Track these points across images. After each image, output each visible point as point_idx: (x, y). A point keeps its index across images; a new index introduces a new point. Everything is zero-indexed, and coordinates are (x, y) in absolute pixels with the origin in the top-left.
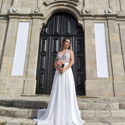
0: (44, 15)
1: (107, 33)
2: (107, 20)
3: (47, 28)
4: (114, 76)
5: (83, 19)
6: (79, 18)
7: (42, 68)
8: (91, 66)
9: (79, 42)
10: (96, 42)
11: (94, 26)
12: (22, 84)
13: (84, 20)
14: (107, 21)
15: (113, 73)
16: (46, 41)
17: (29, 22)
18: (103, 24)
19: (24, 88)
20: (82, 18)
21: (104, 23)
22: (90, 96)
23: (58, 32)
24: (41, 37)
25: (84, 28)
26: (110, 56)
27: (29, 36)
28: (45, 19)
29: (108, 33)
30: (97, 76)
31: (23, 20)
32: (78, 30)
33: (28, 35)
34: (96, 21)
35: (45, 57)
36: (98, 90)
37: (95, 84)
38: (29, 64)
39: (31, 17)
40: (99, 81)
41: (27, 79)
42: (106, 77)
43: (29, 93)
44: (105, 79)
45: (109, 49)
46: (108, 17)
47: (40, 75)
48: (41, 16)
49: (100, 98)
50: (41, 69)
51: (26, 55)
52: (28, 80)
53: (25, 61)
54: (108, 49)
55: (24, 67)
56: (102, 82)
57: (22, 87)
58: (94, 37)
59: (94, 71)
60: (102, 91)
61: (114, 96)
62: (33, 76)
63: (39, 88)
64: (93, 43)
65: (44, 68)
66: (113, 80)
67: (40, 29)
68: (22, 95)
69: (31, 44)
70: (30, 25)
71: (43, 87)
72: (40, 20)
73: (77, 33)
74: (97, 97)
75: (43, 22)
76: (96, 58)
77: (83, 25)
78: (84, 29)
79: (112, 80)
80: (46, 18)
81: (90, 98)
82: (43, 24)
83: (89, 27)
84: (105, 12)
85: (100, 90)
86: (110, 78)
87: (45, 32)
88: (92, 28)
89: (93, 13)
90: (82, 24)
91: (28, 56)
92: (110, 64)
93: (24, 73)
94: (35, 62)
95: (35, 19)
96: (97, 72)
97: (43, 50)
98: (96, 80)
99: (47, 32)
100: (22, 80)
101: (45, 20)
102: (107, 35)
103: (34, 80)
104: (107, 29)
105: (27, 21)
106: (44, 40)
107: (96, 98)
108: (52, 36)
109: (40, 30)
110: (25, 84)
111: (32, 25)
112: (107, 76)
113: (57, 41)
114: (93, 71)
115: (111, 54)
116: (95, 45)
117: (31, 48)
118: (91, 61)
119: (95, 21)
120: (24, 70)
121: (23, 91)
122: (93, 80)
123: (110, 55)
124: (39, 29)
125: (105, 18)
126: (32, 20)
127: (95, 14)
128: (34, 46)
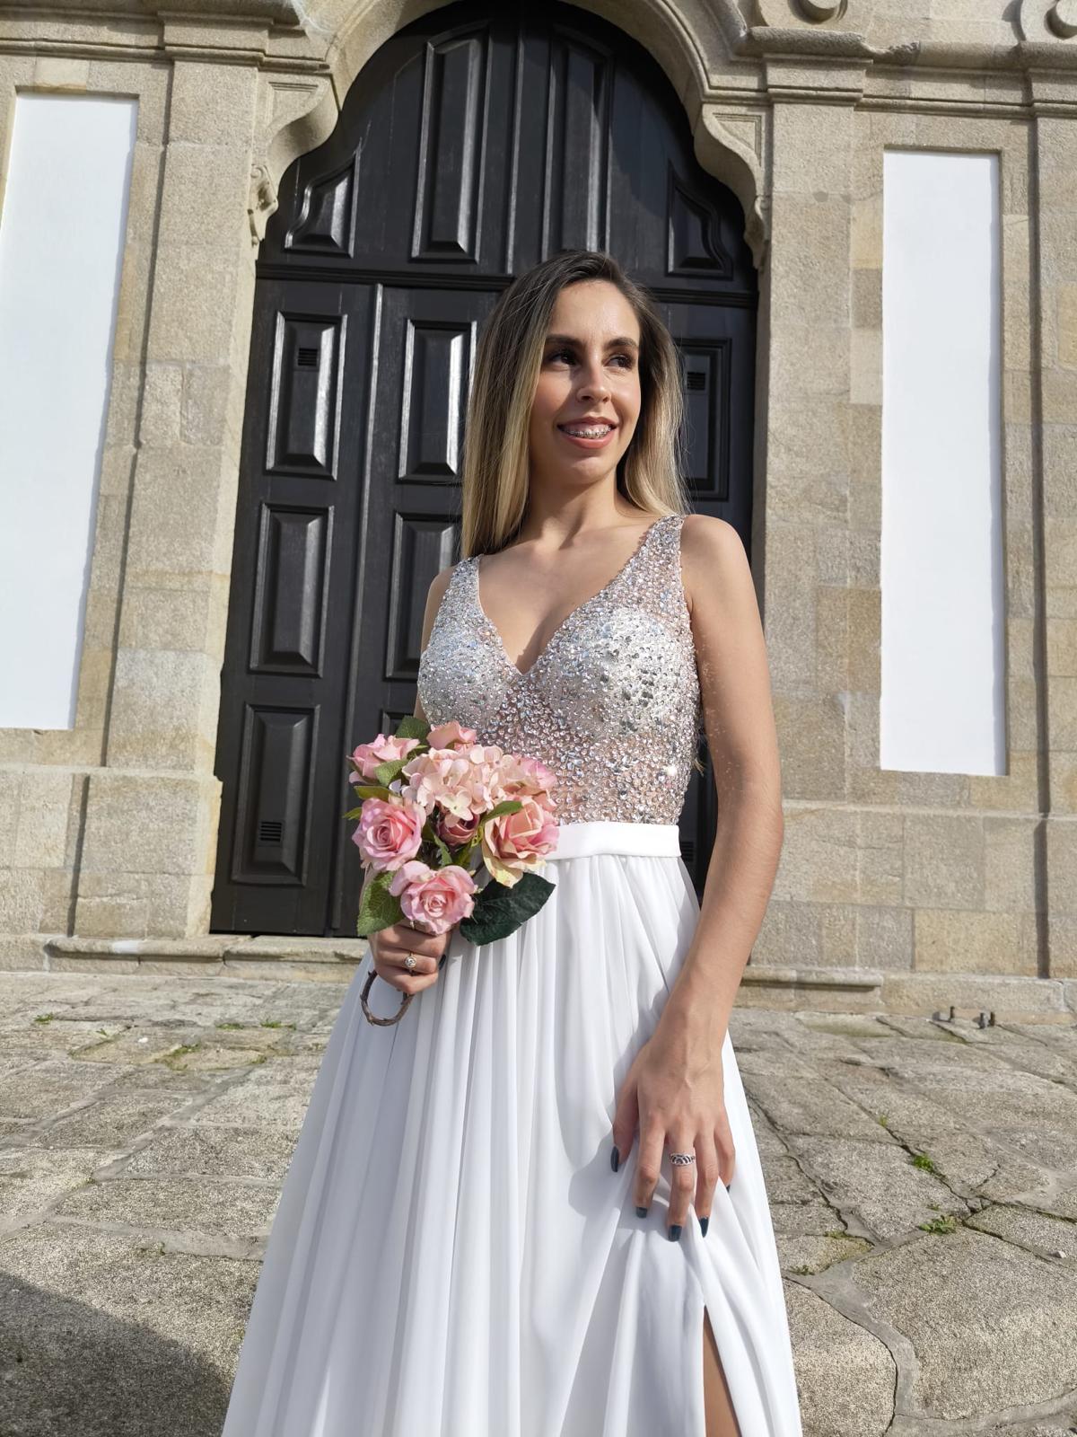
0: (308, 21)
1: (1019, 272)
2: (1028, 114)
3: (341, 190)
4: (1053, 764)
5: (764, 88)
6: (718, 79)
7: (281, 644)
8: (818, 644)
9: (703, 364)
10: (886, 377)
11: (874, 186)
12: (57, 824)
13: (766, 100)
14: (1023, 130)
15: (1052, 733)
16: (327, 337)
17: (135, 97)
18: (984, 165)
19: (77, 870)
20: (752, 82)
21: (997, 153)
22: (791, 974)
23: (462, 241)
24: (275, 287)
25: (768, 197)
26: (1028, 539)
27: (130, 268)
28: (321, 69)
29: (1026, 276)
30: (875, 754)
31: (55, 71)
32: (695, 224)
33: (122, 263)
34: (905, 126)
35: (313, 526)
36: (880, 908)
37: (851, 844)
38: (131, 601)
39: (153, 40)
40: (897, 809)
41: (114, 771)
42: (973, 772)
43: (141, 923)
44: (958, 785)
45: (1028, 465)
46: (1044, 78)
47: (261, 730)
48: (274, 33)
49: (893, 989)
50: (270, 655)
51: (97, 494)
52: (127, 780)
53: (89, 570)
54: (1020, 460)
55: (83, 629)
56: (925, 821)
57: (58, 858)
58: (870, 315)
59: (847, 700)
60: (921, 920)
61: (1044, 972)
62: (182, 737)
63: (252, 864)
64: (854, 380)
65: (305, 651)
66: (1045, 806)
67: (262, 193)
68: (53, 950)
69: (153, 371)
70: (138, 133)
71: (288, 859)
72: (255, 80)
73: (685, 261)
74: (866, 988)
75: (294, 105)
76: (875, 563)
77: (758, 172)
78: (768, 210)
79: (1034, 803)
80: (333, 60)
81: (791, 994)
82: (300, 128)
83: (821, 196)
84: (1013, 15)
85: (898, 910)
86: (1014, 780)
87: (315, 237)
88: (854, 210)
89: (871, 26)
90: (740, 148)
91: (117, 509)
92: (1022, 630)
93: (77, 700)
94: (198, 583)
95: (199, 69)
96: (874, 714)
97: (294, 448)
98: (860, 796)
99: (336, 232)
100: (60, 776)
101: (323, 84)
102: (1018, 301)
103: (191, 787)
104: (1018, 224)
105: (107, 86)
106: (307, 322)
107: (857, 997)
108: (394, 282)
109: (255, 202)
110: (92, 825)
111: (166, 141)
112: (983, 764)
113: (456, 344)
114: (834, 705)
115: (1049, 522)
116: (874, 412)
117: (150, 409)
118: (819, 593)
119: (893, 119)
120: (80, 667)
121: (75, 896)
122: (835, 793)
123: (1029, 526)
124: (250, 186)
125: (1014, 96)
126: (163, 74)
127: (904, 40)
128: (186, 393)
